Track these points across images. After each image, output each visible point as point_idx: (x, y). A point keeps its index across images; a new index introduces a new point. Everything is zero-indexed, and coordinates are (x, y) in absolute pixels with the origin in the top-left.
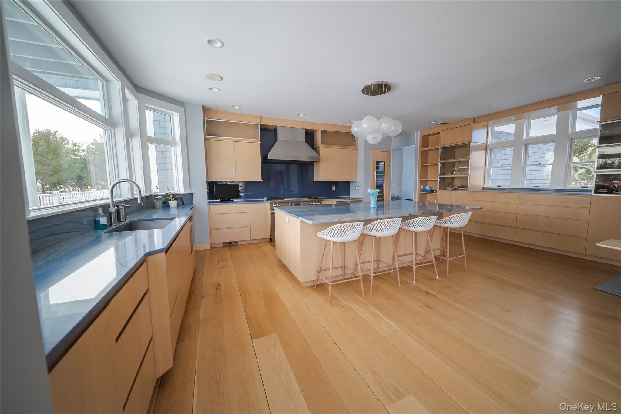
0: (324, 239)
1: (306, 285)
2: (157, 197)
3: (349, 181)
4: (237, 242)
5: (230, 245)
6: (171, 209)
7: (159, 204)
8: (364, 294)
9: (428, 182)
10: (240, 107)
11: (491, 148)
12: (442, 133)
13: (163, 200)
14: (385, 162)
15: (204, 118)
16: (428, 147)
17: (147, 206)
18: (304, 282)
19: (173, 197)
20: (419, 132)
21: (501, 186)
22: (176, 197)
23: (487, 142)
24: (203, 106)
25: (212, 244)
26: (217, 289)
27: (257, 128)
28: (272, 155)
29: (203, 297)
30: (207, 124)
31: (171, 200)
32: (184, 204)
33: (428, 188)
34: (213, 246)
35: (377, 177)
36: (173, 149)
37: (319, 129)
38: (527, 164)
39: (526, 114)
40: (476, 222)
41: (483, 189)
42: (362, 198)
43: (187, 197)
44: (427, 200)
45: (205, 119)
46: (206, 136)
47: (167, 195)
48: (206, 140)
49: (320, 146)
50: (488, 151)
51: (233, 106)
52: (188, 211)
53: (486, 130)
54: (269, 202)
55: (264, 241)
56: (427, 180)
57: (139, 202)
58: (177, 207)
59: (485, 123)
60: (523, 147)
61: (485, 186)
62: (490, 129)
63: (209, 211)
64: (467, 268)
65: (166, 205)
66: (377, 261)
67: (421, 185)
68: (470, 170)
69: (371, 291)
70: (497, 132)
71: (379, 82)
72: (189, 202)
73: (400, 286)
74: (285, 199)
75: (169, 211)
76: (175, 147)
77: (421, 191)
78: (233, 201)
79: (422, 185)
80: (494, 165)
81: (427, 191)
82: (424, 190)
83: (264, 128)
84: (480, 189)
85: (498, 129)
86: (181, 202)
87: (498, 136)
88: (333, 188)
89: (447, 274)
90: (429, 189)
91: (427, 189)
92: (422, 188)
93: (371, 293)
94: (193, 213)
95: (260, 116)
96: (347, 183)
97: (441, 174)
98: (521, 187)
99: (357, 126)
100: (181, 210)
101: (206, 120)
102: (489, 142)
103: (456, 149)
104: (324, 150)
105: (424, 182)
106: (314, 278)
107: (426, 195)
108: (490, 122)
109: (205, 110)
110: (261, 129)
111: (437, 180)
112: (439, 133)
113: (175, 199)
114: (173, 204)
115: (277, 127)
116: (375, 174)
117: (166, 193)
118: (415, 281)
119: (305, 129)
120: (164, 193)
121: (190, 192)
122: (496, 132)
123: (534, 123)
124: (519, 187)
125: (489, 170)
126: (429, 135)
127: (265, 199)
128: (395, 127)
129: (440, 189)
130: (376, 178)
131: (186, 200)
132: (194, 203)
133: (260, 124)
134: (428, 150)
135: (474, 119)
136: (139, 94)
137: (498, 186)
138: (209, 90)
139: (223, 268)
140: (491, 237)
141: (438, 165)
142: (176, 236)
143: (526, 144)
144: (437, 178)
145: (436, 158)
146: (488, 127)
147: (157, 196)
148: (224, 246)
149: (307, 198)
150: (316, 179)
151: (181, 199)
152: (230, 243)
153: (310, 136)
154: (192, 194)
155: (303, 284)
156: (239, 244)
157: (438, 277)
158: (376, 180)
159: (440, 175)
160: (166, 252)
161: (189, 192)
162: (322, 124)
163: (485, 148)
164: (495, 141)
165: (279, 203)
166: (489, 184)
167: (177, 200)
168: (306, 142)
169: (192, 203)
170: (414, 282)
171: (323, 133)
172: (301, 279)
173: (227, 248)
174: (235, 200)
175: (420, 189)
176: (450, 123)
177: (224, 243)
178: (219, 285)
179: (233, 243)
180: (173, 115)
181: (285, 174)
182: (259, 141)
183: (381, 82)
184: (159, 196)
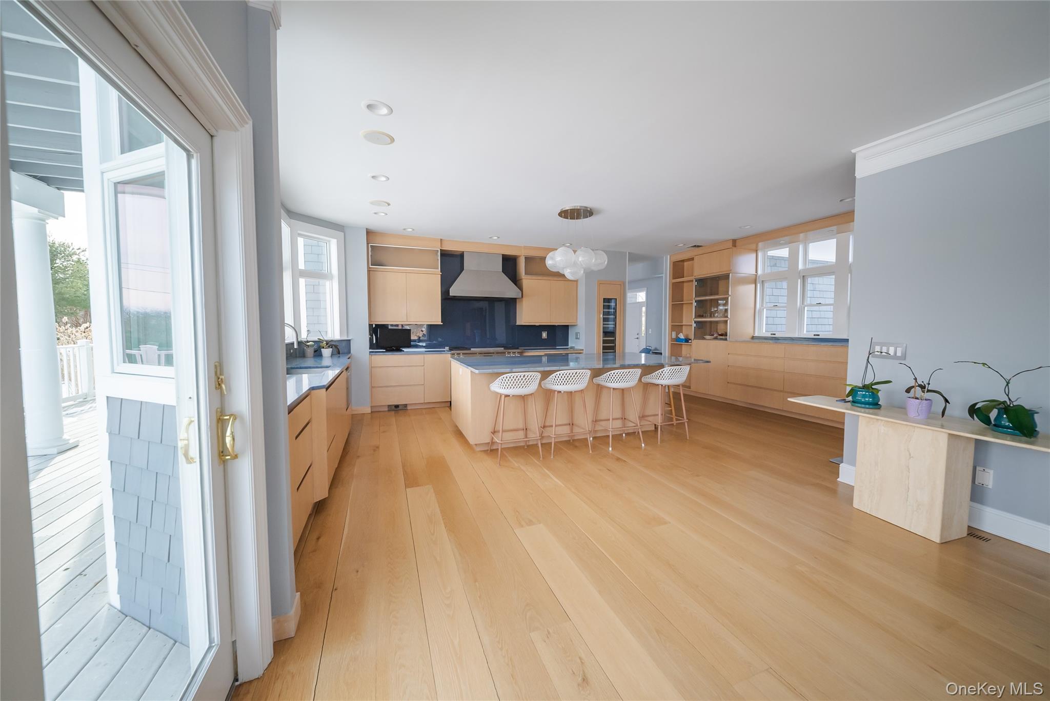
0: (498, 393)
1: (478, 449)
2: (308, 344)
3: (568, 326)
4: (406, 406)
5: (396, 408)
6: (323, 358)
7: (310, 352)
8: (543, 458)
9: (684, 327)
10: (413, 230)
11: (762, 281)
12: (696, 259)
13: (315, 347)
14: (616, 299)
15: (368, 244)
16: (683, 277)
17: (296, 355)
18: (476, 445)
19: (327, 344)
20: (669, 256)
21: (775, 334)
22: (330, 344)
23: (756, 273)
24: (367, 229)
25: (374, 406)
26: (374, 450)
27: (437, 254)
28: (454, 291)
29: (358, 457)
30: (371, 251)
31: (323, 348)
32: (339, 353)
33: (682, 336)
34: (375, 410)
35: (605, 320)
36: (328, 283)
37: (522, 255)
38: (806, 304)
39: (802, 235)
40: (737, 384)
41: (753, 338)
42: (583, 350)
43: (344, 344)
44: (683, 353)
45: (370, 244)
46: (371, 266)
47: (320, 341)
48: (369, 271)
49: (523, 277)
50: (759, 285)
51: (404, 229)
52: (344, 361)
53: (754, 255)
54: (450, 352)
55: (443, 405)
56: (682, 325)
57: (296, 346)
58: (331, 356)
59: (754, 246)
60: (799, 280)
61: (756, 335)
62: (760, 254)
63: (371, 361)
64: (689, 437)
65: (318, 353)
66: (570, 424)
67: (673, 332)
68: (730, 311)
69: (552, 455)
70: (773, 258)
71: (577, 206)
72: (346, 351)
73: (591, 452)
74: (472, 349)
75: (321, 360)
76: (331, 281)
77: (672, 340)
78: (403, 351)
79: (675, 332)
80: (769, 305)
81: (681, 340)
82: (678, 339)
83: (446, 253)
84: (748, 338)
85: (772, 253)
86: (336, 350)
87: (776, 264)
88: (544, 335)
89: (658, 442)
90: (684, 338)
91: (681, 338)
92: (674, 336)
93: (552, 457)
94: (350, 363)
95: (441, 239)
96: (565, 328)
97: (697, 316)
98: (798, 335)
99: (552, 258)
100: (336, 359)
101: (371, 246)
102: (760, 272)
103: (720, 281)
104: (527, 282)
105: (677, 327)
106: (488, 440)
107: (682, 347)
108: (760, 245)
109: (369, 232)
110: (442, 255)
111: (691, 325)
112: (692, 259)
113: (329, 347)
114: (327, 352)
115: (463, 252)
116: (602, 316)
117: (319, 339)
118: (612, 447)
119: (503, 255)
120: (316, 339)
121: (347, 337)
122: (769, 257)
123: (812, 247)
124: (796, 335)
125: (761, 311)
126: (683, 261)
127: (447, 348)
128: (596, 260)
129: (695, 338)
130: (603, 321)
131: (342, 347)
132: (352, 351)
133: (441, 249)
134: (683, 282)
135: (734, 242)
136: (293, 221)
137: (771, 334)
138: (375, 215)
139: (384, 432)
140: (754, 404)
141: (692, 303)
142: (332, 381)
143: (803, 276)
144: (692, 323)
145: (690, 293)
146: (758, 251)
147: (308, 342)
148: (389, 411)
149: (503, 349)
150: (518, 323)
151: (336, 346)
152: (397, 406)
153: (509, 264)
154: (350, 340)
155: (475, 446)
156: (408, 408)
157: (643, 445)
158: (603, 324)
159: (695, 318)
160: (327, 390)
161: (345, 338)
162: (525, 248)
163: (754, 280)
164: (768, 270)
165: (463, 354)
166: (763, 331)
167: (331, 348)
168: (503, 271)
169: (349, 352)
170: (610, 449)
171: (528, 259)
172: (472, 441)
173: (393, 412)
174: (405, 350)
175: (672, 338)
176: (705, 246)
177: (389, 406)
178: (378, 447)
179: (400, 407)
180: (329, 241)
181: (488, 313)
182: (438, 271)
183: (580, 206)
184: (311, 343)
